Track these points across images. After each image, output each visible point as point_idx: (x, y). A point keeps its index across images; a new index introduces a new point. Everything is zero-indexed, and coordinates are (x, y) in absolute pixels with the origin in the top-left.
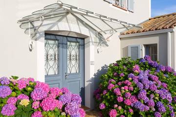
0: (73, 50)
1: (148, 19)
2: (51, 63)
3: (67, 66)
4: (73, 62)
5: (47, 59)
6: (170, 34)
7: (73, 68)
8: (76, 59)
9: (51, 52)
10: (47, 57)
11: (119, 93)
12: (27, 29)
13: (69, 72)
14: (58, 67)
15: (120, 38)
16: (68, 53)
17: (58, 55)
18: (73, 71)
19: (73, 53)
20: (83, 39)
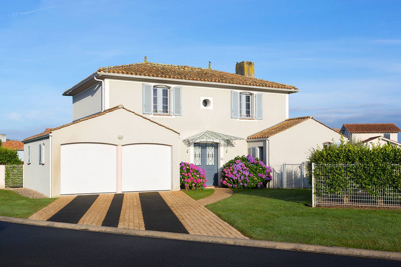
0: (210, 151)
1: (285, 120)
2: (197, 159)
3: (206, 161)
4: (211, 158)
5: (195, 156)
6: (267, 141)
7: (210, 162)
8: (213, 156)
9: (197, 153)
10: (195, 155)
11: (226, 172)
12: (186, 142)
13: (207, 164)
14: (201, 161)
15: (247, 142)
16: (207, 153)
17: (201, 154)
18: (211, 164)
19: (210, 153)
20: (217, 144)
